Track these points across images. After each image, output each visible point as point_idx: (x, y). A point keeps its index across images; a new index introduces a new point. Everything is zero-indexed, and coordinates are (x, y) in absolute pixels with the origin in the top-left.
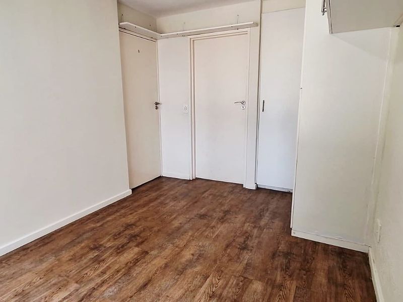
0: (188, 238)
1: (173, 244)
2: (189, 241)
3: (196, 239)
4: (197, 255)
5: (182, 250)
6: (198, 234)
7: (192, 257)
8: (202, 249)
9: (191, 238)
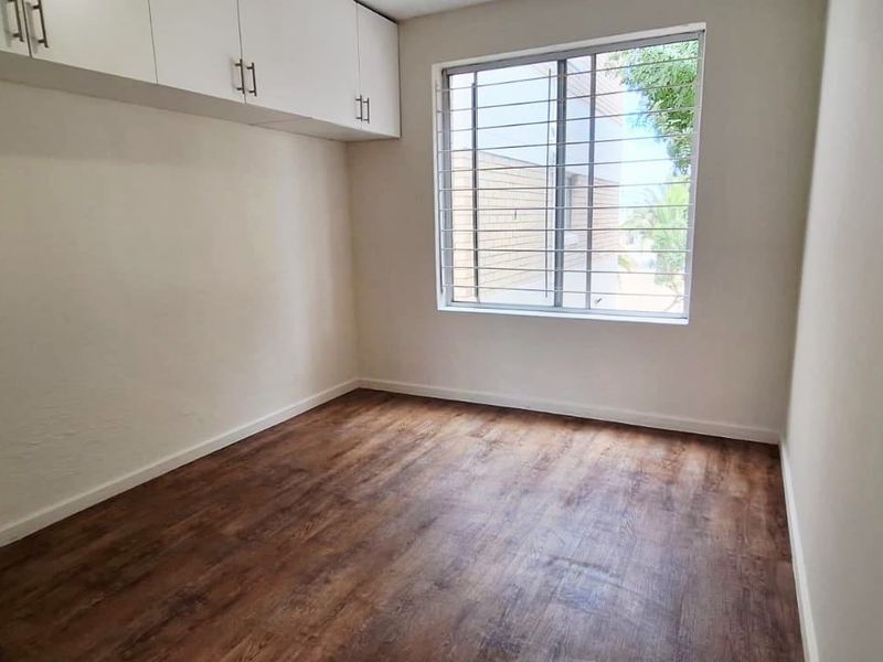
0: (327, 635)
1: (374, 612)
2: (327, 621)
3: (306, 629)
4: (318, 580)
5: (353, 592)
6: (290, 651)
7: (331, 577)
8: (299, 597)
9: (316, 635)
